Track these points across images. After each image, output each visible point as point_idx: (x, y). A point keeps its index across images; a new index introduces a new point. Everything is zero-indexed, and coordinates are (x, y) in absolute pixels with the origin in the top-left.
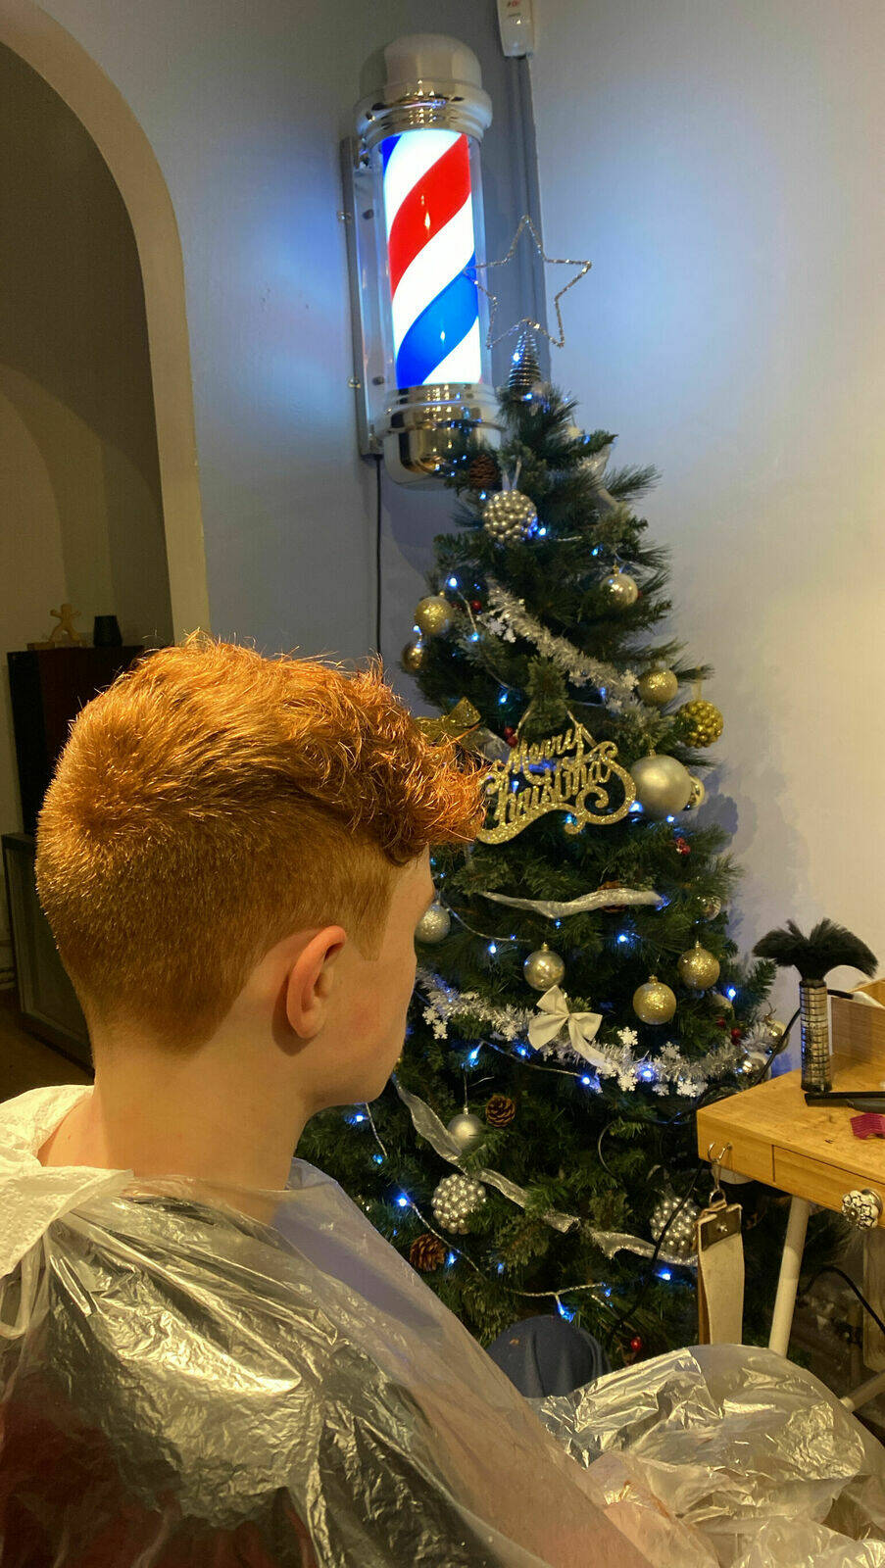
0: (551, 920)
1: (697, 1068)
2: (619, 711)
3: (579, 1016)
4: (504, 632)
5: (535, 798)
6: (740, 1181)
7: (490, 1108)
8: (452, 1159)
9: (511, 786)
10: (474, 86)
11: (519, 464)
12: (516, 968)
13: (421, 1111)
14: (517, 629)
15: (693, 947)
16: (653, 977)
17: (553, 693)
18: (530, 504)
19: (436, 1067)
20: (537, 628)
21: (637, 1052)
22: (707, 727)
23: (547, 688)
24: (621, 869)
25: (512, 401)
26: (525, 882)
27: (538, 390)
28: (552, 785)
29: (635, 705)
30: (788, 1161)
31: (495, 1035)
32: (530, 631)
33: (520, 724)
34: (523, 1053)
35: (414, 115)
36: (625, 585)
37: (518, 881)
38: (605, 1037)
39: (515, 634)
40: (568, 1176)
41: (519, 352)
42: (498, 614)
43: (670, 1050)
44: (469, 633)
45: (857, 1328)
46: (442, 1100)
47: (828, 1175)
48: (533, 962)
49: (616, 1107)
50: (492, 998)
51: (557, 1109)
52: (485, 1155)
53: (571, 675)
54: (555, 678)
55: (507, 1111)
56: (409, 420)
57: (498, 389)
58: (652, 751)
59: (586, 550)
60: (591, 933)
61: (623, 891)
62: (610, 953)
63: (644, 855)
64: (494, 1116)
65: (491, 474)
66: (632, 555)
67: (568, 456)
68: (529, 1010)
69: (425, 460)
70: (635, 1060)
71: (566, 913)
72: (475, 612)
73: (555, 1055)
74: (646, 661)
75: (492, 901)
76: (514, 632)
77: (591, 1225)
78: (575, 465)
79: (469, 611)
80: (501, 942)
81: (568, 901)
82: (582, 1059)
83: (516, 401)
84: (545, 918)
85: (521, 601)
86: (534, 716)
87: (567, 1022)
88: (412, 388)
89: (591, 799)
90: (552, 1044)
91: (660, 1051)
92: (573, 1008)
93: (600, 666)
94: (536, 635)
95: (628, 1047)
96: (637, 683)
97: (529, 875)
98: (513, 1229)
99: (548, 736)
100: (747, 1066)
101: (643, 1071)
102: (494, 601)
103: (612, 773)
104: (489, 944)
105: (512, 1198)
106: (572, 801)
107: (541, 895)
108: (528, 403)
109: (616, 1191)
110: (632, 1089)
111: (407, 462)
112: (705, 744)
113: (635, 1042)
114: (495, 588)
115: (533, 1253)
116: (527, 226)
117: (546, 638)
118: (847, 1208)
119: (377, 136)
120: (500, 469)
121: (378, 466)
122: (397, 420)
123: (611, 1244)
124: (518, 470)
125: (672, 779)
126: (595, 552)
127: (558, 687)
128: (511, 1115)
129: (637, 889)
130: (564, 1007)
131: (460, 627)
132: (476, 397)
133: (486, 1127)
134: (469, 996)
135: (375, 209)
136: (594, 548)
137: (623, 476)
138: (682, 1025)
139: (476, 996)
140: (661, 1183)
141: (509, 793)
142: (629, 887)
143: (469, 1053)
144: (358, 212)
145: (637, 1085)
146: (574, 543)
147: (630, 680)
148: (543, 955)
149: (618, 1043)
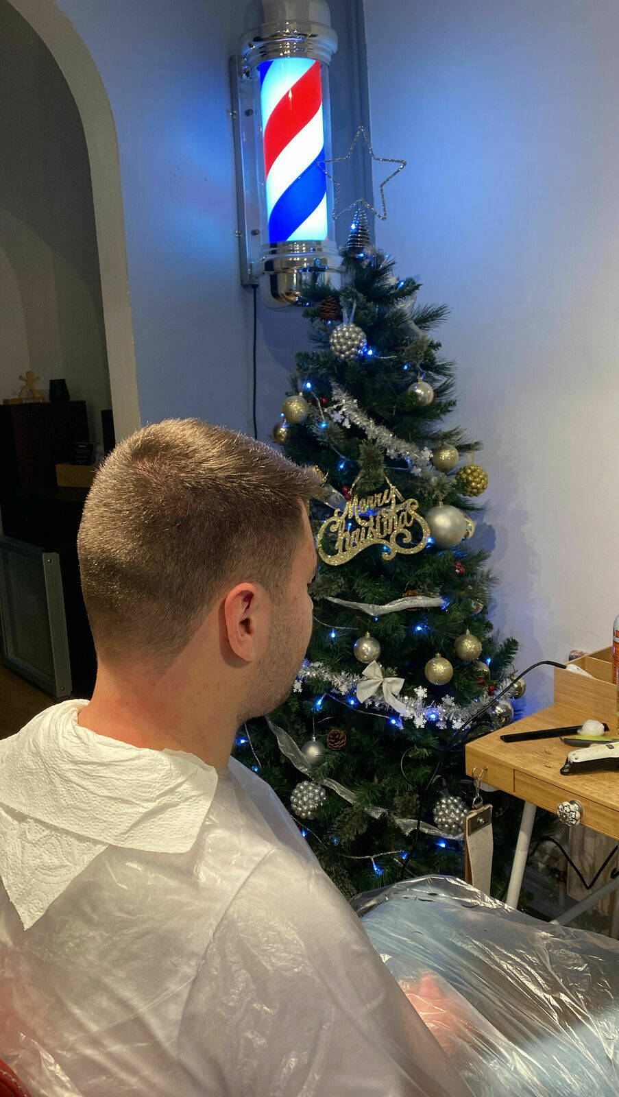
0: (372, 616)
1: (465, 713)
2: (420, 475)
3: (389, 679)
4: (343, 421)
5: (363, 534)
6: (492, 790)
7: (330, 738)
8: (305, 770)
9: (347, 526)
10: (326, 26)
11: (355, 305)
12: (348, 646)
13: (284, 738)
14: (352, 420)
15: (465, 633)
16: (438, 655)
17: (376, 464)
18: (362, 334)
19: (294, 709)
20: (365, 419)
21: (427, 702)
22: (478, 483)
23: (372, 461)
24: (419, 583)
25: (350, 257)
26: (354, 590)
27: (368, 251)
28: (374, 527)
29: (430, 470)
30: (523, 779)
31: (334, 691)
32: (360, 420)
33: (353, 485)
34: (352, 702)
35: (283, 46)
36: (425, 390)
37: (350, 589)
38: (406, 692)
39: (351, 423)
40: (380, 781)
41: (355, 223)
42: (339, 408)
43: (448, 700)
44: (320, 422)
45: (564, 872)
46: (298, 730)
47: (549, 790)
48: (360, 645)
49: (413, 738)
50: (332, 666)
51: (374, 739)
52: (326, 769)
53: (388, 451)
54: (378, 455)
55: (341, 740)
56: (277, 266)
57: (340, 247)
58: (441, 503)
59: (399, 366)
60: (398, 626)
61: (420, 598)
62: (411, 637)
63: (434, 573)
64: (333, 743)
65: (336, 310)
66: (431, 367)
67: (388, 298)
68: (357, 675)
69: (288, 294)
70: (425, 707)
71: (382, 613)
72: (324, 405)
73: (373, 704)
74: (438, 441)
75: (332, 603)
76: (350, 421)
77: (395, 814)
78: (392, 303)
79: (320, 406)
80: (338, 630)
81: (384, 605)
82: (390, 707)
83: (353, 258)
84: (368, 615)
85: (355, 401)
86: (362, 481)
87: (381, 684)
88: (280, 243)
89: (400, 537)
90: (372, 698)
91: (441, 700)
92: (385, 675)
93: (407, 445)
94: (365, 424)
95: (421, 699)
96: (432, 456)
97: (358, 586)
98: (345, 817)
99: (372, 493)
100: (499, 709)
101: (430, 714)
102: (336, 398)
103: (414, 520)
104: (331, 632)
105: (343, 796)
106: (387, 538)
107: (366, 600)
108: (361, 259)
109: (411, 793)
110: (423, 726)
111: (275, 295)
112: (475, 495)
113: (426, 696)
114: (337, 389)
115: (357, 832)
116: (362, 133)
117: (371, 426)
118: (560, 812)
119: (256, 59)
120: (341, 308)
121: (255, 293)
122: (269, 265)
123: (407, 826)
124: (354, 310)
125: (453, 523)
126: (406, 367)
127: (380, 461)
128: (344, 743)
129: (429, 596)
130: (380, 674)
131: (313, 417)
132: (324, 250)
133: (327, 750)
134: (317, 665)
135: (254, 109)
136: (405, 364)
137: (424, 312)
138: (456, 684)
139: (321, 664)
140: (442, 787)
141: (346, 531)
142: (424, 595)
143: (316, 701)
144: (241, 110)
145: (426, 725)
146: (391, 360)
147: (427, 454)
148: (366, 639)
149: (414, 695)
